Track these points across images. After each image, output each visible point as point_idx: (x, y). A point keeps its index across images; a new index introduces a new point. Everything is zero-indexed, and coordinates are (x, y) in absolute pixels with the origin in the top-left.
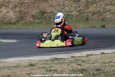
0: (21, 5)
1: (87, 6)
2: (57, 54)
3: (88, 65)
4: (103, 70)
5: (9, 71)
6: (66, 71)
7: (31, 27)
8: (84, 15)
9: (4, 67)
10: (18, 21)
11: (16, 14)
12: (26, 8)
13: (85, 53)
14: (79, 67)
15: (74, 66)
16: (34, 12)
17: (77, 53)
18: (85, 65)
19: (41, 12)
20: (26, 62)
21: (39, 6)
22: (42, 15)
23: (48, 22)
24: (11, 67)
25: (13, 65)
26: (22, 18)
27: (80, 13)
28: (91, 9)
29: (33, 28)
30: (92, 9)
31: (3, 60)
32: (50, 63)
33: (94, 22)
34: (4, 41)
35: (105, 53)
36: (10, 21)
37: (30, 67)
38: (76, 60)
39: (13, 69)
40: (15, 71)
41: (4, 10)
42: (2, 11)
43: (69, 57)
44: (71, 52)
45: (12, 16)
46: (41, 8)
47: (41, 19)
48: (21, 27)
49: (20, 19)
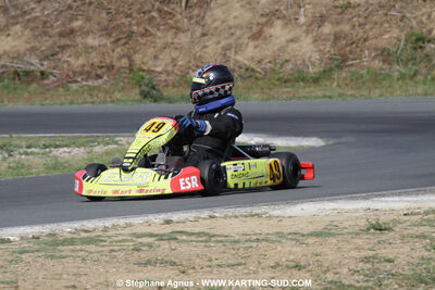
0: (341, 14)
5: (298, 250)
7: (378, 92)
9: (280, 235)
10: (331, 70)
11: (322, 47)
12: (360, 25)
16: (387, 36)
19: (414, 38)
20: (357, 218)
21: (404, 16)
22: (415, 49)
24: (303, 235)
25: (311, 229)
26: (344, 59)
29: (381, 95)
31: (274, 209)
36: (300, 72)
37: (374, 234)
39: (311, 240)
40: (319, 250)
41: (279, 33)
42: (271, 36)
45: (308, 55)
46: (414, 23)
47: (413, 64)
48: (340, 91)
49: (336, 63)
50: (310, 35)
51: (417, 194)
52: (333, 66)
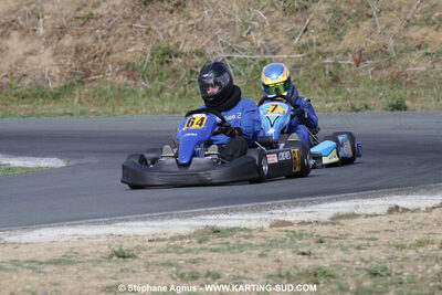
0: (83, 24)
1: (336, 29)
2: (220, 212)
3: (338, 255)
4: (397, 274)
5: (35, 278)
6: (255, 276)
7: (122, 109)
8: (324, 64)
9: (15, 263)
10: (72, 85)
11: (62, 61)
12: (103, 37)
13: (327, 209)
14: (306, 263)
15: (283, 259)
16: (131, 50)
17: (298, 210)
18: (325, 256)
19: (160, 51)
20: (99, 244)
21: (149, 29)
22: (162, 63)
23: (185, 91)
24: (41, 263)
25: (50, 256)
26: (87, 74)
27: (309, 56)
28: (349, 42)
29: (126, 113)
30: (354, 38)
31: (10, 235)
32: (192, 247)
33: (362, 88)
34: (16, 162)
35: (405, 210)
36: (38, 88)
37: (117, 261)
38: (295, 237)
39: (49, 269)
40: (58, 278)
41: (16, 45)
42: (7, 48)
43: (266, 225)
44: (272, 207)
45: (47, 69)
46: (161, 36)
47: (160, 80)
48: (80, 108)
49: (78, 78)
50: (50, 48)
51: (163, 219)
52: (74, 80)
